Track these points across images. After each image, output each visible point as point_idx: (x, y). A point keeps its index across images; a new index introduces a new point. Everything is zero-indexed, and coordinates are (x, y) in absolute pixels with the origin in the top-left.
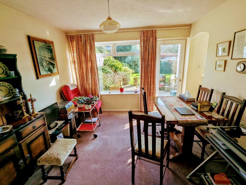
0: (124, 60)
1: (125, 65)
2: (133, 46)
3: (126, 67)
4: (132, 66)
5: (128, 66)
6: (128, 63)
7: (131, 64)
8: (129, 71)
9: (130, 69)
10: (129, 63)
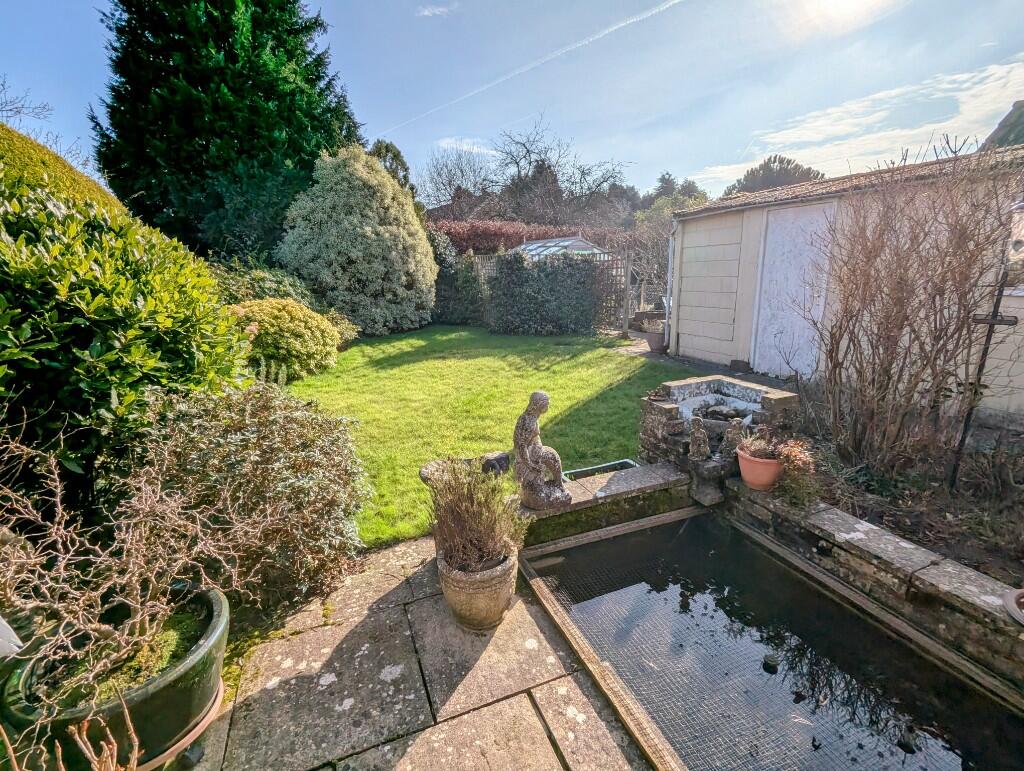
0: (261, 251)
1: (274, 286)
2: (324, 153)
3: (290, 301)
4: (333, 289)
5: (304, 296)
6: (297, 270)
7: (326, 277)
8: (318, 334)
9: (318, 316)
10: (304, 272)
